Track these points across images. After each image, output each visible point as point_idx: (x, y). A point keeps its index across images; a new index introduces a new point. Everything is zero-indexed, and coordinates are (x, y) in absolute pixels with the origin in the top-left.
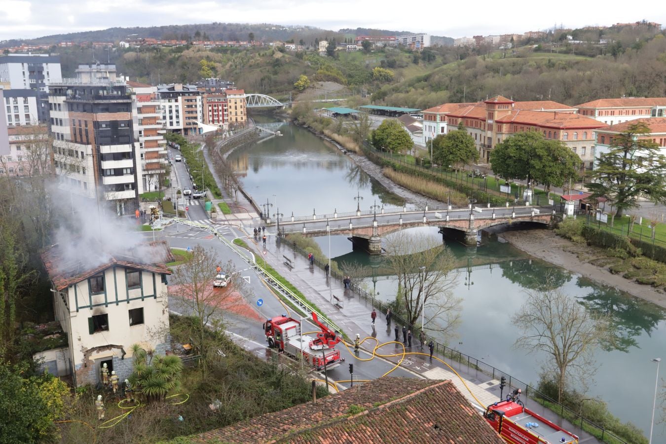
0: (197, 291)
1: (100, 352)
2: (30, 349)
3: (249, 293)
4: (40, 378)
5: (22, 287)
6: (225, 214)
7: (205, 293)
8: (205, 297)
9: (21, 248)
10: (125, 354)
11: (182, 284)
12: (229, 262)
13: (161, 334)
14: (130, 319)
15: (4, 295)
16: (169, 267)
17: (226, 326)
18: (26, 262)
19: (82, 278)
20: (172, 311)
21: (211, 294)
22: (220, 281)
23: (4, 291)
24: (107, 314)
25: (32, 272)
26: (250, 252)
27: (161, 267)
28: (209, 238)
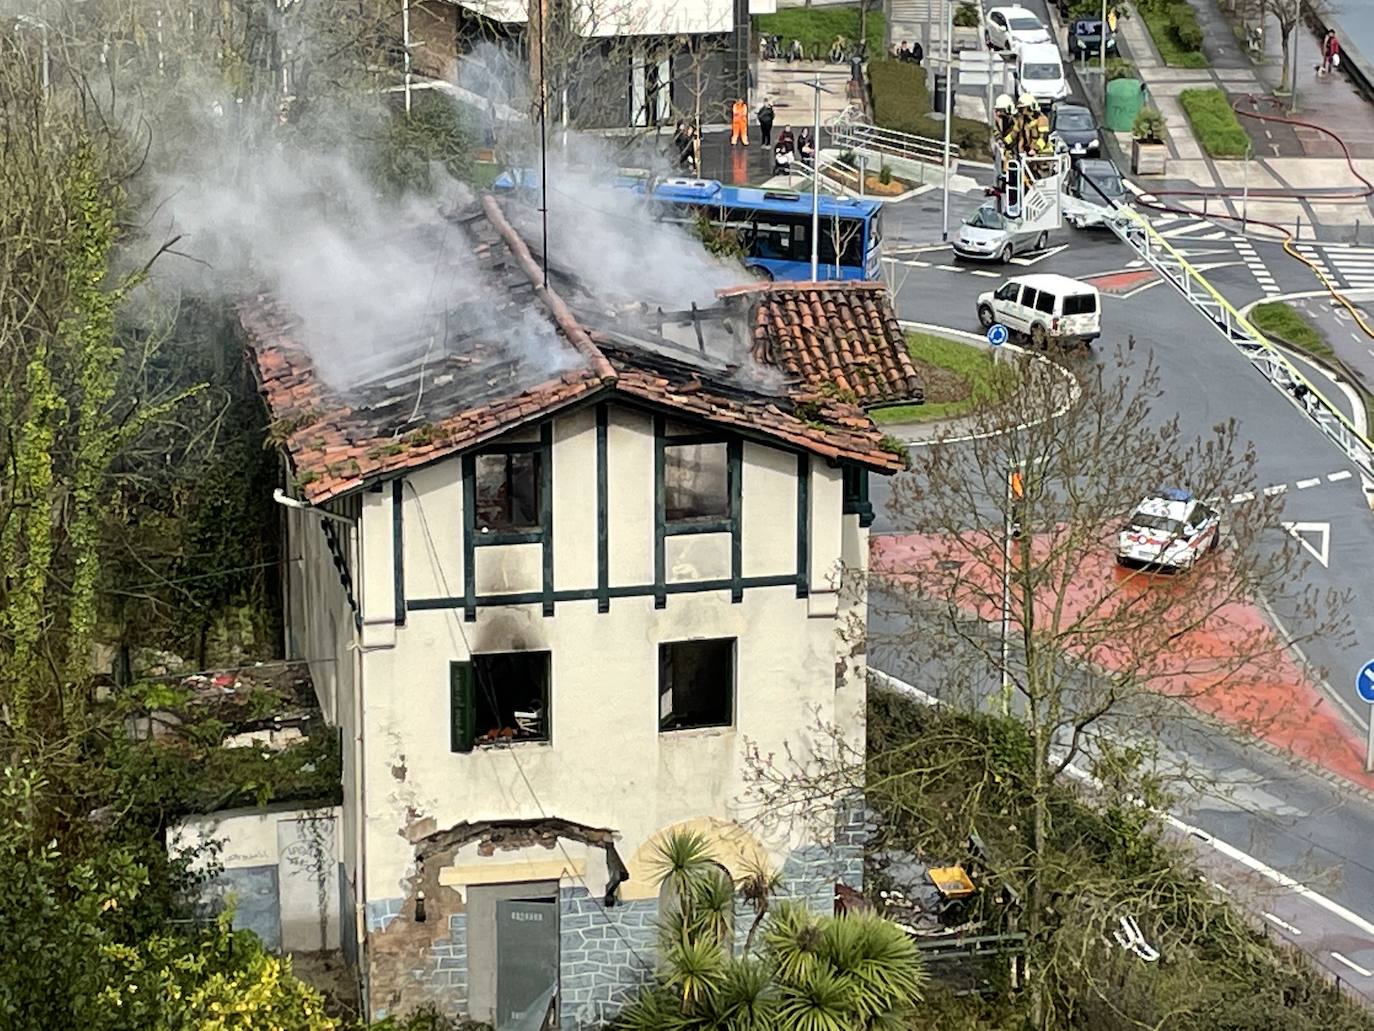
0: (1028, 580)
1: (498, 851)
2: (154, 791)
3: (1324, 617)
4: (195, 947)
6: (1212, 153)
7: (1071, 592)
8: (1068, 619)
10: (625, 876)
11: (952, 531)
12: (1220, 430)
13: (818, 793)
14: (662, 692)
15: (50, 498)
16: (886, 432)
17: (1176, 793)
18: (164, 339)
19: (437, 449)
20: (882, 675)
21: (1102, 601)
22: (1162, 535)
23: (51, 479)
24: (548, 654)
25: (193, 392)
26: (1343, 386)
27: (845, 425)
28: (1115, 287)
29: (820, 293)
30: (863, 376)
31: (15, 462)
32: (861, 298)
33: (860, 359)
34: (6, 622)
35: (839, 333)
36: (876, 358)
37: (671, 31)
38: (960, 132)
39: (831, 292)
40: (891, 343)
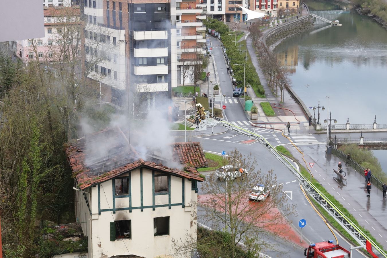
0: (231, 203)
2: (49, 251)
3: (291, 210)
5: (45, 182)
6: (267, 115)
7: (239, 206)
8: (239, 211)
9: (46, 140)
11: (214, 193)
12: (269, 172)
13: (187, 249)
14: (154, 228)
15: (27, 189)
16: (201, 173)
17: (261, 247)
18: (50, 156)
19: (107, 178)
20: (201, 224)
21: (246, 208)
22: (258, 194)
23: (27, 185)
24: (130, 220)
25: (56, 167)
26: (295, 163)
27: (192, 172)
28: (248, 143)
29: (186, 145)
30: (196, 162)
31: (19, 182)
32: (195, 145)
33: (195, 158)
34: (17, 215)
35: (191, 153)
36: (198, 158)
37: (155, 91)
38: (215, 111)
39: (189, 144)
40: (201, 155)
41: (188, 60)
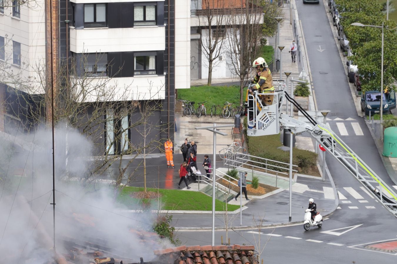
28: (390, 249)
29: (216, 253)
32: (240, 255)
37: (128, 99)
38: (299, 157)
39: (222, 251)
41: (221, 12)
